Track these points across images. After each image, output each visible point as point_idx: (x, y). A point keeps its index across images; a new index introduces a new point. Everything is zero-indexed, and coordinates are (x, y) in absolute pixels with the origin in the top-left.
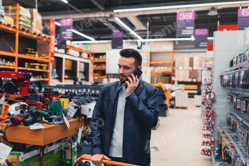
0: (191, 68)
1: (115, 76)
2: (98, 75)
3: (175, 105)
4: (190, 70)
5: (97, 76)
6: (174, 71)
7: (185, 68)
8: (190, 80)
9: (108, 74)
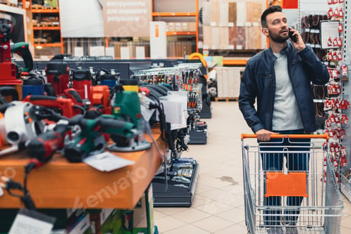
0: (231, 24)
1: (82, 42)
2: (44, 40)
3: (217, 96)
4: (230, 28)
5: (42, 43)
6: (200, 30)
7: (221, 25)
8: (232, 47)
9: (65, 39)
